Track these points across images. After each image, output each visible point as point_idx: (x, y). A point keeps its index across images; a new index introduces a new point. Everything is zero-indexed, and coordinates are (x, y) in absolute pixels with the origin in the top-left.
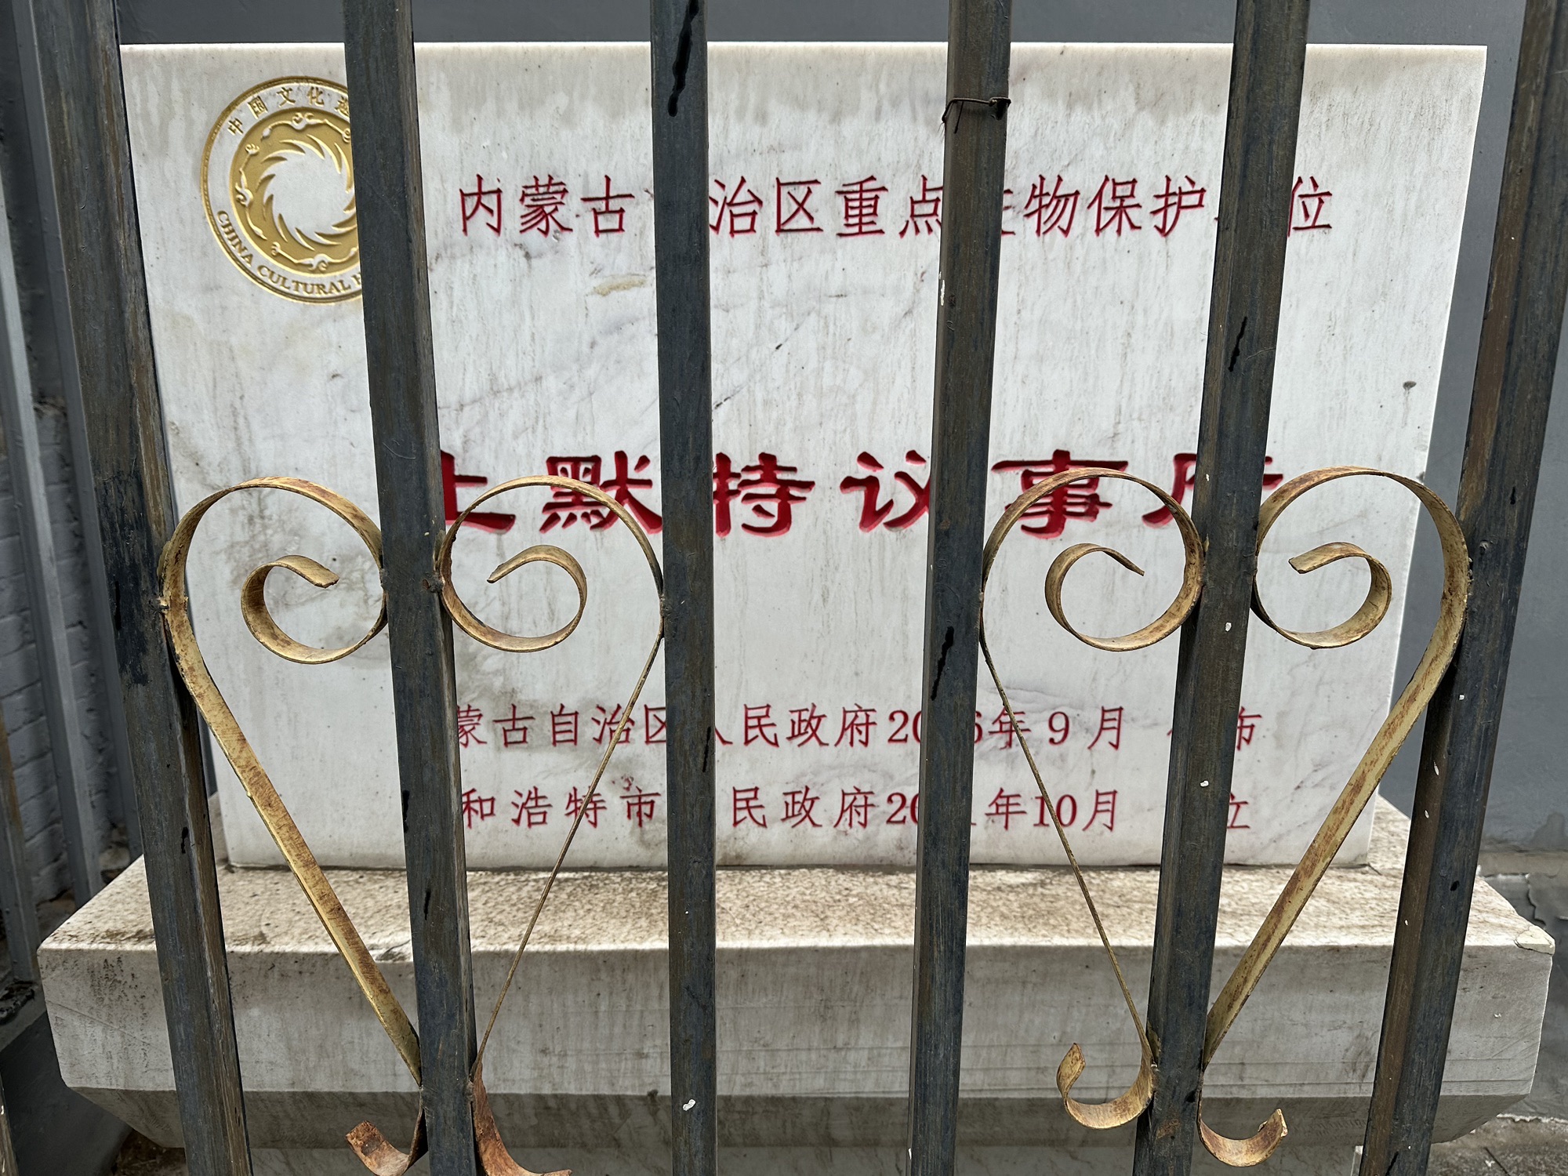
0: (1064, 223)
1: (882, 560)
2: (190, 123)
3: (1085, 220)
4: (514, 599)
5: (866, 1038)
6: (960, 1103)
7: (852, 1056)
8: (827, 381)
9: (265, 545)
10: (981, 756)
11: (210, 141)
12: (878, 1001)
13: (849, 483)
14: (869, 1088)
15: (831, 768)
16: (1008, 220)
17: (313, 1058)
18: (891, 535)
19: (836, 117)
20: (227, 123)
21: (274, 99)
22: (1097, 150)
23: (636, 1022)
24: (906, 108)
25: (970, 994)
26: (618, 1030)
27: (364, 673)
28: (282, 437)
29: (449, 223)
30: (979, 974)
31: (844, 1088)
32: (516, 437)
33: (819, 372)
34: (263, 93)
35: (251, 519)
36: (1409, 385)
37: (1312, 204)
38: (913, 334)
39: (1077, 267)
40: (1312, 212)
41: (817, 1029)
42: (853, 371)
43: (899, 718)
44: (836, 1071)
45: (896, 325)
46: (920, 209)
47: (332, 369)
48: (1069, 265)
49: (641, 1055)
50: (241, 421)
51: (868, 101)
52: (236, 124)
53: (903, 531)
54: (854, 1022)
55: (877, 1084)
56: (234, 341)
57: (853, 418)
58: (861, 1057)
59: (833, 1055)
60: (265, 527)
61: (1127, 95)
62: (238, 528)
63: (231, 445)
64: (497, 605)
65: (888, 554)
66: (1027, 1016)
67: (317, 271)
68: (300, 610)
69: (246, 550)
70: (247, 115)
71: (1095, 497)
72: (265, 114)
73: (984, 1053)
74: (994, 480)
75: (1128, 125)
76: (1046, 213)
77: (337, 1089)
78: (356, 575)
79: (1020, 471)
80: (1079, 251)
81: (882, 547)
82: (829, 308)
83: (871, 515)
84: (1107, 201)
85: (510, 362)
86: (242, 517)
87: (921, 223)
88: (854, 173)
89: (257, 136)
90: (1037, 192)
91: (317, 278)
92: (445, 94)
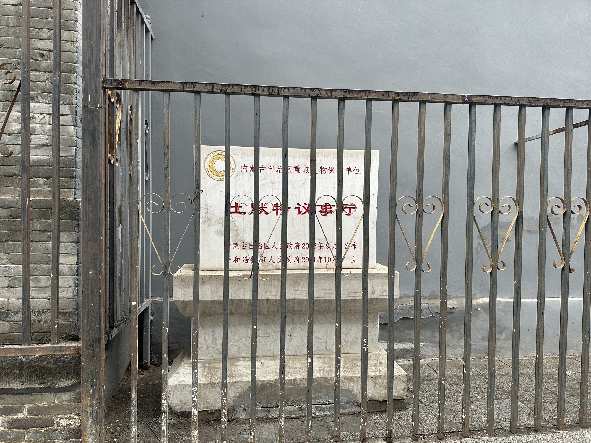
0: (325, 172)
1: (301, 219)
2: (204, 156)
3: (327, 172)
4: (245, 225)
5: (300, 289)
6: (314, 300)
7: (298, 292)
8: (292, 193)
9: (208, 217)
10: (316, 251)
11: (206, 158)
12: (302, 282)
13: (296, 208)
14: (300, 297)
15: (293, 253)
16: (317, 172)
17: (215, 293)
18: (302, 216)
19: (294, 158)
20: (209, 156)
21: (216, 153)
22: (329, 163)
23: (266, 286)
24: (303, 157)
25: (315, 281)
26: (263, 288)
27: (221, 237)
28: (212, 200)
29: (240, 170)
30: (316, 278)
31: (297, 298)
32: (247, 201)
33: (291, 191)
34: (215, 152)
35: (206, 213)
36: (373, 195)
37: (358, 170)
38: (305, 186)
39: (327, 178)
40: (358, 171)
41: (293, 287)
42: (296, 191)
43: (304, 244)
44: (296, 294)
45: (302, 185)
46: (305, 170)
47: (221, 191)
48: (326, 178)
49: (266, 292)
50: (206, 198)
51: (298, 156)
52: (210, 156)
53: (304, 215)
54: (298, 286)
55: (302, 297)
56: (206, 186)
57: (296, 198)
58: (299, 292)
59: (295, 292)
60: (208, 214)
61: (332, 156)
62: (204, 214)
63: (204, 201)
64: (242, 226)
65: (302, 218)
66: (324, 285)
67: (220, 176)
68: (212, 227)
69: (204, 218)
70: (212, 155)
71: (331, 210)
72: (214, 155)
73: (318, 291)
74: (316, 207)
75: (333, 160)
76: (322, 171)
77: (218, 299)
78: (221, 221)
79: (320, 206)
80: (327, 176)
81: (301, 217)
82: (293, 183)
83: (299, 213)
84: (330, 169)
85: (247, 190)
86: (204, 212)
87: (305, 172)
88: (296, 165)
89: (213, 158)
90: (321, 168)
91: (220, 178)
92: (240, 153)
